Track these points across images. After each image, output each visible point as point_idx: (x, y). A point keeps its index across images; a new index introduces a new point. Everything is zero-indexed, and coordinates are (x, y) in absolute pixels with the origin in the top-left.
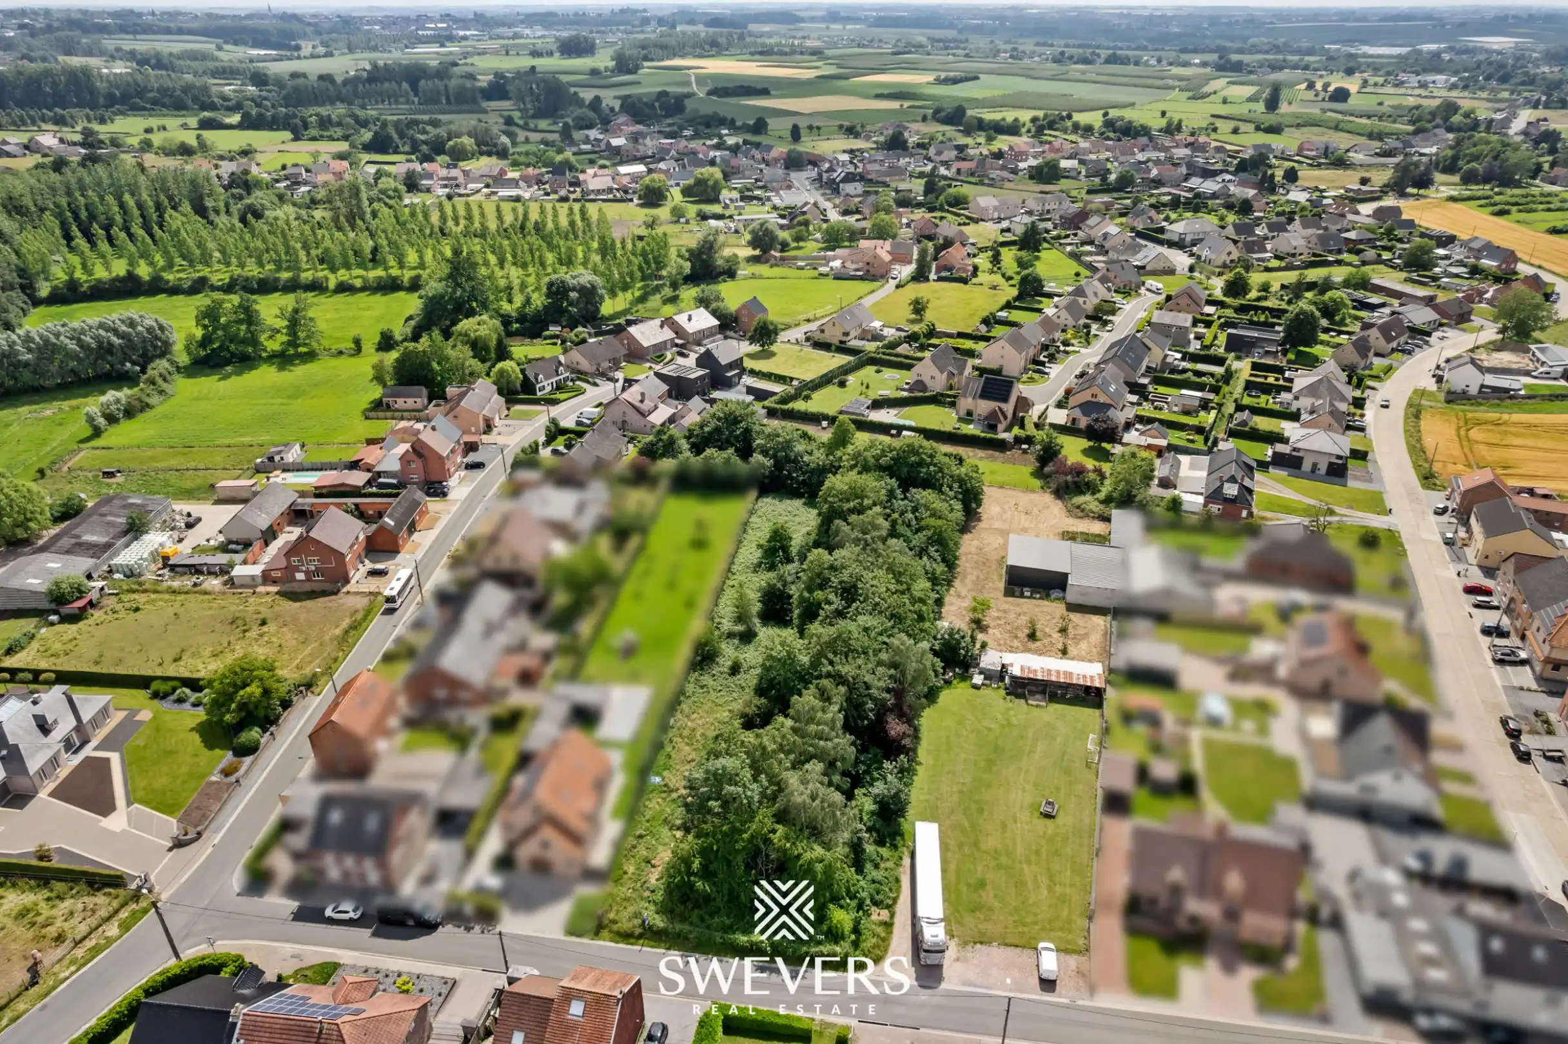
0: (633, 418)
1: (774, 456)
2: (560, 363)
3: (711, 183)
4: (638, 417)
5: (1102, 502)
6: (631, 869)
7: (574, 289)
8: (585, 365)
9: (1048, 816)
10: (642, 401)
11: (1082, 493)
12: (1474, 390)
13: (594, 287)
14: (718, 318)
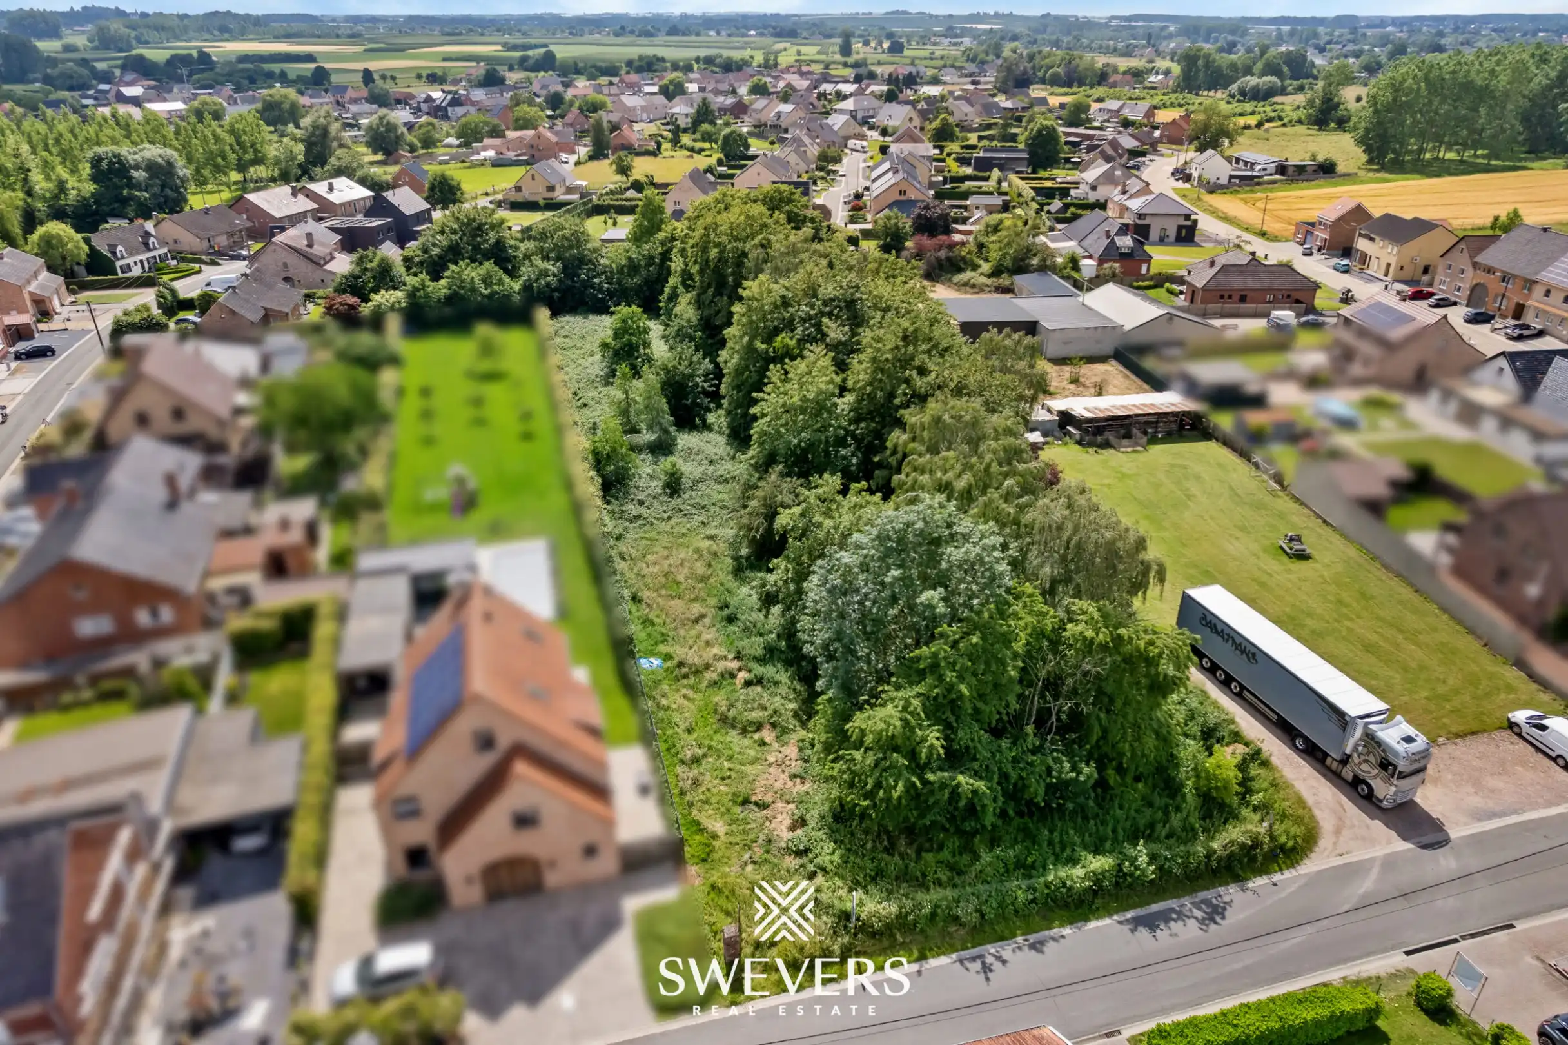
0: (300, 268)
1: (557, 259)
2: (148, 234)
3: (286, 106)
4: (311, 266)
5: (989, 276)
6: (719, 826)
7: (137, 167)
8: (190, 241)
9: (1302, 556)
10: (310, 246)
11: (960, 270)
12: (1224, 181)
13: (170, 164)
14: (370, 188)
